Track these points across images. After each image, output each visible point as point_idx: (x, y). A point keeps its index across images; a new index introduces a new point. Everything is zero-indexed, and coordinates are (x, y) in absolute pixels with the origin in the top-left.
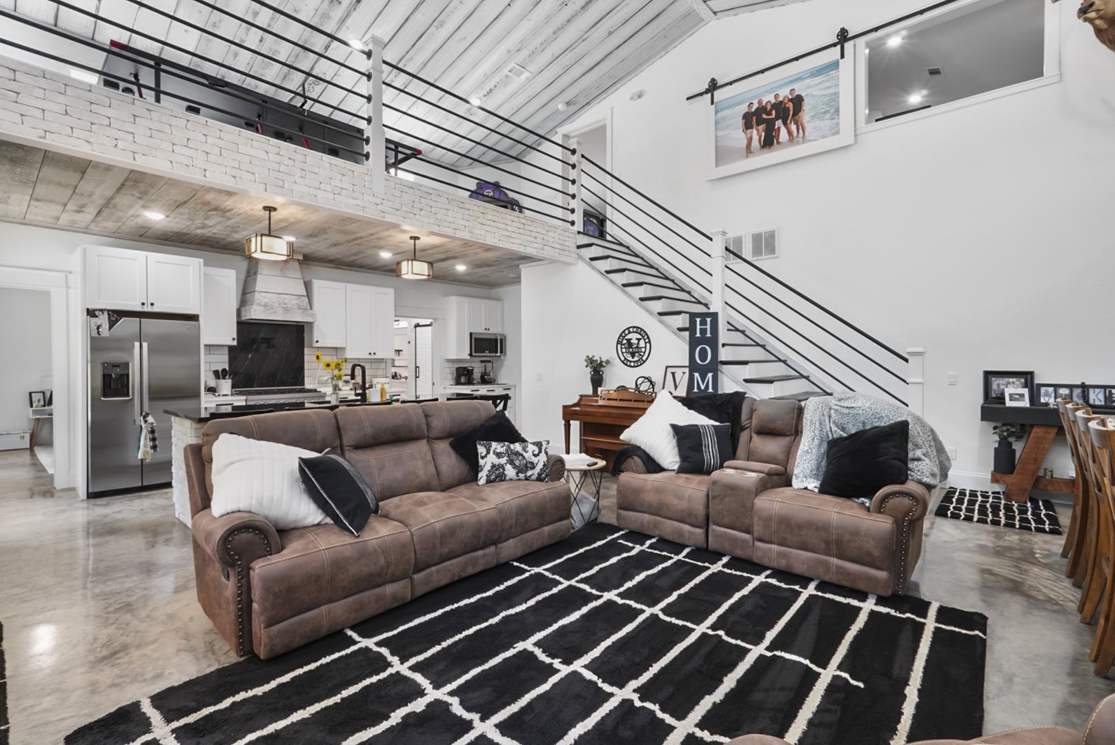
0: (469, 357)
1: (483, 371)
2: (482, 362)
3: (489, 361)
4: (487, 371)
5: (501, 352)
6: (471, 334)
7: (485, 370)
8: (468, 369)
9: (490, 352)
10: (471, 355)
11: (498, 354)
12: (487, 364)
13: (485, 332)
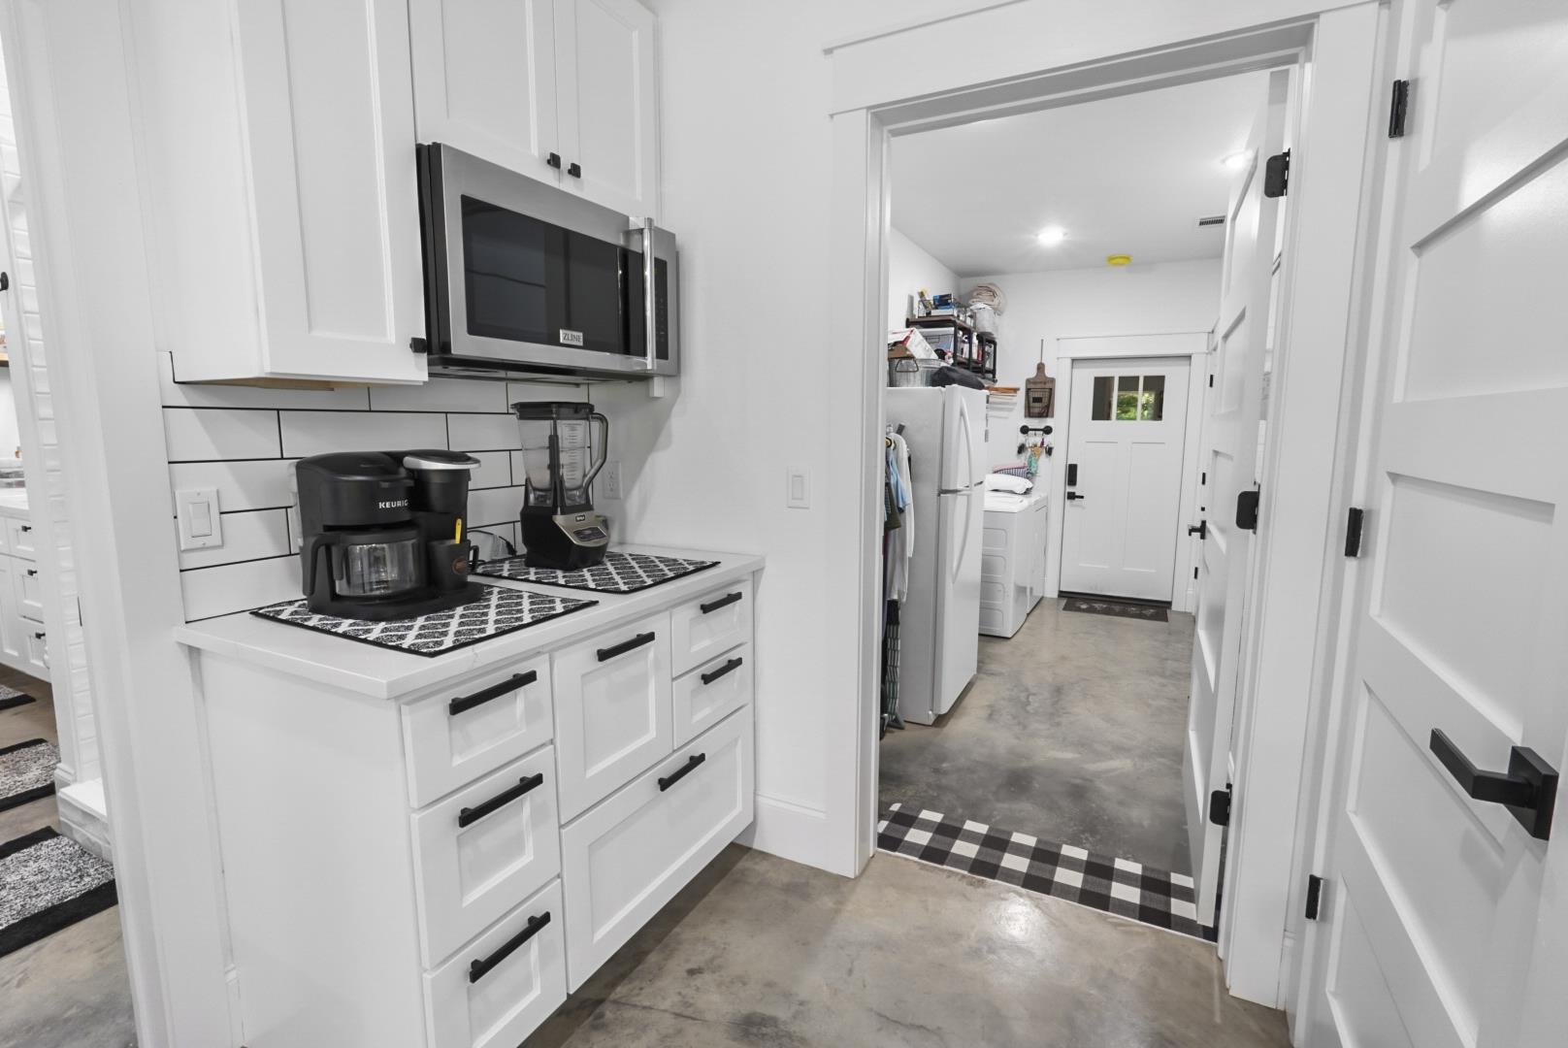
0: (415, 369)
1: (543, 478)
2: (529, 411)
3: (583, 411)
4: (571, 477)
5: (662, 353)
6: (428, 159)
7: (554, 466)
8: (419, 476)
9: (588, 345)
10: (433, 346)
11: (650, 362)
12: (564, 428)
13: (548, 177)
